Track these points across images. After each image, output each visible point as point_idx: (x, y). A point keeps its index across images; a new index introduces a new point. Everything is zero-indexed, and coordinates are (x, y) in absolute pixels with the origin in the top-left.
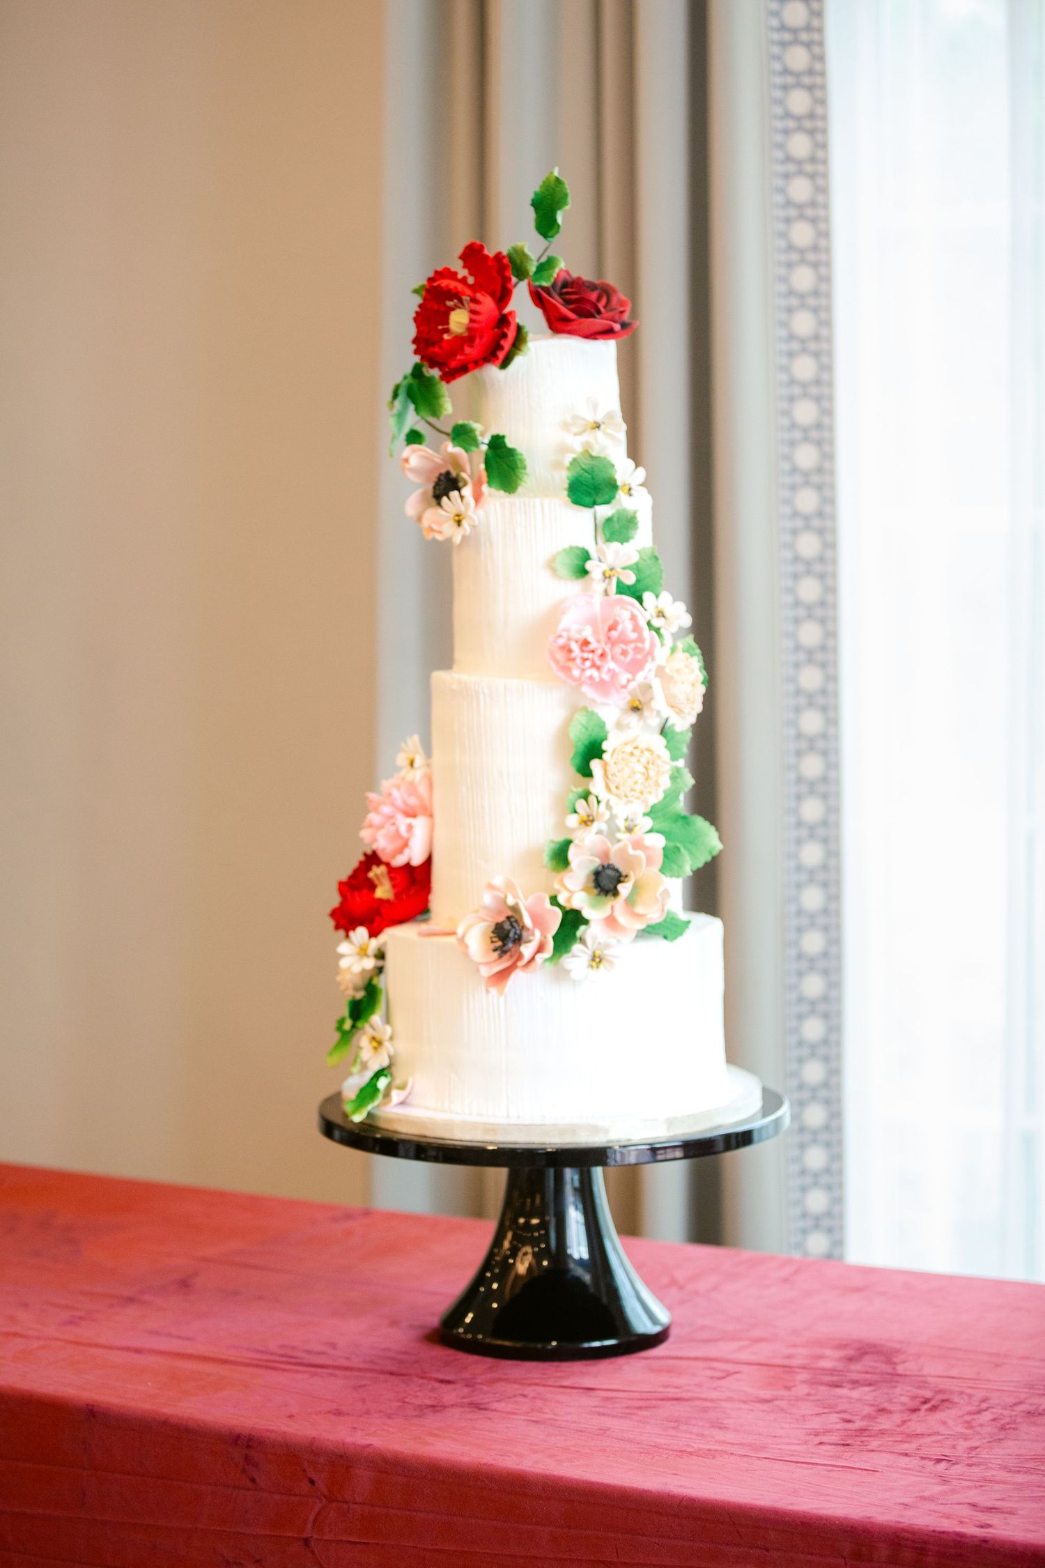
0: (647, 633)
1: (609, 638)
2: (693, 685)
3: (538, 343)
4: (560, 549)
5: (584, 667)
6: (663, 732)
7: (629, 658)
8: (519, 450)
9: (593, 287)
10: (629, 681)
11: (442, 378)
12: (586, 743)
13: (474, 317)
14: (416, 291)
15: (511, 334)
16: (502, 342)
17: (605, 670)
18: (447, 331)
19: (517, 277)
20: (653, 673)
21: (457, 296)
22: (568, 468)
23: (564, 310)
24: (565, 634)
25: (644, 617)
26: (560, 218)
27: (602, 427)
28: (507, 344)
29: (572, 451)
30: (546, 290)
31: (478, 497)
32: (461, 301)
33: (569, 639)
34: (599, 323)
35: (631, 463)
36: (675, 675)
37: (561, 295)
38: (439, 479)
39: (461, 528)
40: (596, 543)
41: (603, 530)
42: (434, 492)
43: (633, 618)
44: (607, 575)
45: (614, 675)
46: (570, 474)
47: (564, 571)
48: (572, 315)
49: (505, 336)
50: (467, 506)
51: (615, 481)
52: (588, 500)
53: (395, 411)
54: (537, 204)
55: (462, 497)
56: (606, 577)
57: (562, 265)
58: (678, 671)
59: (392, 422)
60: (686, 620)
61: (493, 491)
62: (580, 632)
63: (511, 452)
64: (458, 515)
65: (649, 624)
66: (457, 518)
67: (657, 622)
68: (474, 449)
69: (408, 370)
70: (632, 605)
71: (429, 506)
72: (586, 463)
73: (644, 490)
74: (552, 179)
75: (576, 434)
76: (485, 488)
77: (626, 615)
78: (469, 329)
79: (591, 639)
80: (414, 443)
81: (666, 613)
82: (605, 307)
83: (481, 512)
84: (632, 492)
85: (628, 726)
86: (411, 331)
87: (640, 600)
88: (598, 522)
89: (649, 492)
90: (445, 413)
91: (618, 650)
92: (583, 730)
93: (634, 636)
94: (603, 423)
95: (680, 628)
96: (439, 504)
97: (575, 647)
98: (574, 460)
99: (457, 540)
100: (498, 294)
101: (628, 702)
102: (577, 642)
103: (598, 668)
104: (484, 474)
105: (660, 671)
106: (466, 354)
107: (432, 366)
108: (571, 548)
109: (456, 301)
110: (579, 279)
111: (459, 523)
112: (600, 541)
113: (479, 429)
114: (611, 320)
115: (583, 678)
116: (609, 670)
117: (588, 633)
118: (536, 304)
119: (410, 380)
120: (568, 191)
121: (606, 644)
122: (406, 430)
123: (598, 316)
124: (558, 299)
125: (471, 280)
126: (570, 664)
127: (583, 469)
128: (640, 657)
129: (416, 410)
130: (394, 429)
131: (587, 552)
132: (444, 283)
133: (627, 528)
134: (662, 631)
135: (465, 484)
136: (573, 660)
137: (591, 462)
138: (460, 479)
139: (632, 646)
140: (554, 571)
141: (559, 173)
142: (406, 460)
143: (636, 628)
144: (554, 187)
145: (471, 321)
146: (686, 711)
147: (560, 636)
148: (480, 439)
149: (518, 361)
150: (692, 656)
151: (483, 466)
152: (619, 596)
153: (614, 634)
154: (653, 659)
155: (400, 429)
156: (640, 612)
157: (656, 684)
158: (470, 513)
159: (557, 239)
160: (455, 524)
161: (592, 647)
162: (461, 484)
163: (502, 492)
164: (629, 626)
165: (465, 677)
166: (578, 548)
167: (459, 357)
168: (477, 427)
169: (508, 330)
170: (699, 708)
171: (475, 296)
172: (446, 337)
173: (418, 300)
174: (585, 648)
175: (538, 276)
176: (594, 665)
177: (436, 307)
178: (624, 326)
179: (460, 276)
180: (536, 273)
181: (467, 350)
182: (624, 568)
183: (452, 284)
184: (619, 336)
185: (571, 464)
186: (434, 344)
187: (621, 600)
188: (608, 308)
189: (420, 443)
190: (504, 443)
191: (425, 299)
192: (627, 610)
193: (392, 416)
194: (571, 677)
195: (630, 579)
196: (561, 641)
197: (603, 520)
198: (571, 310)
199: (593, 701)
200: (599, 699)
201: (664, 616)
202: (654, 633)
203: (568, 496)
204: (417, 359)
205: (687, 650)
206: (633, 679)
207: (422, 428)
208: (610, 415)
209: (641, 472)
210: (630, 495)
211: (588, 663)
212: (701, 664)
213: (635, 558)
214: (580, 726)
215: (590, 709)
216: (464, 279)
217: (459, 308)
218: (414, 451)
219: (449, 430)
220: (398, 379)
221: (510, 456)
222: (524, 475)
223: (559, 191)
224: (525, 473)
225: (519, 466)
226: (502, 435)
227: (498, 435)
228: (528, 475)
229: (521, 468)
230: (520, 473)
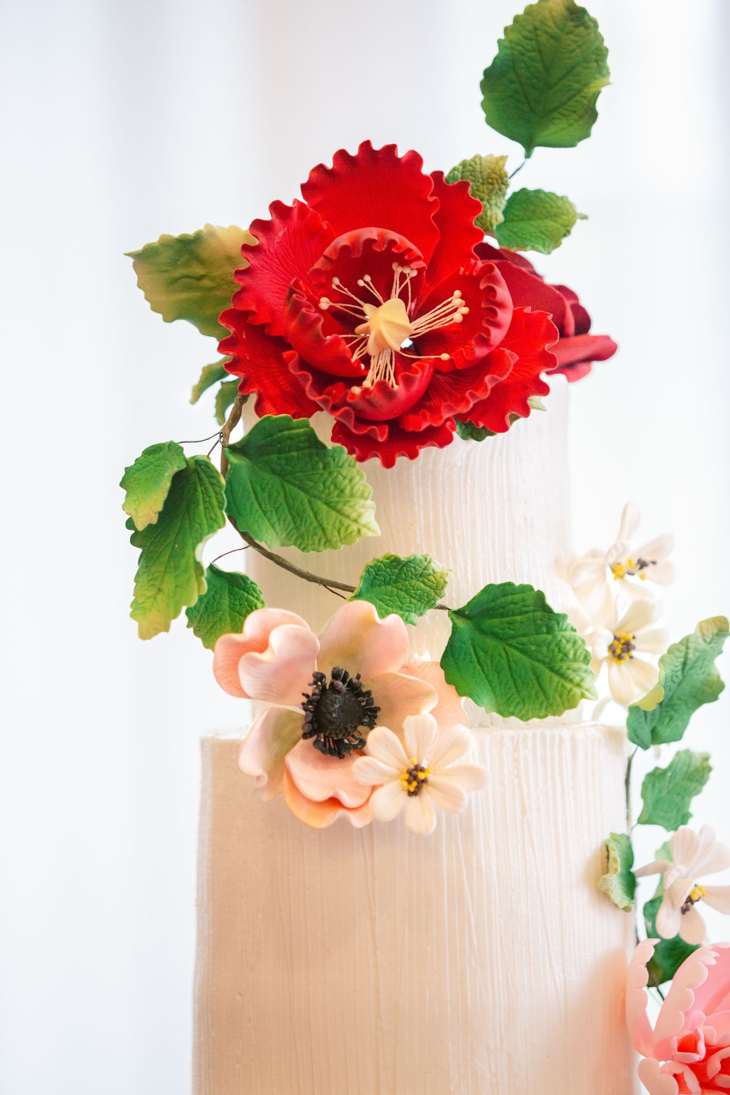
144: (556, 31)
221: (538, 632)
222: (584, 675)
223: (575, 42)
224: (586, 671)
225: (571, 655)
226: (521, 585)
227: (510, 584)
228: (593, 676)
229: (575, 660)
230: (574, 671)
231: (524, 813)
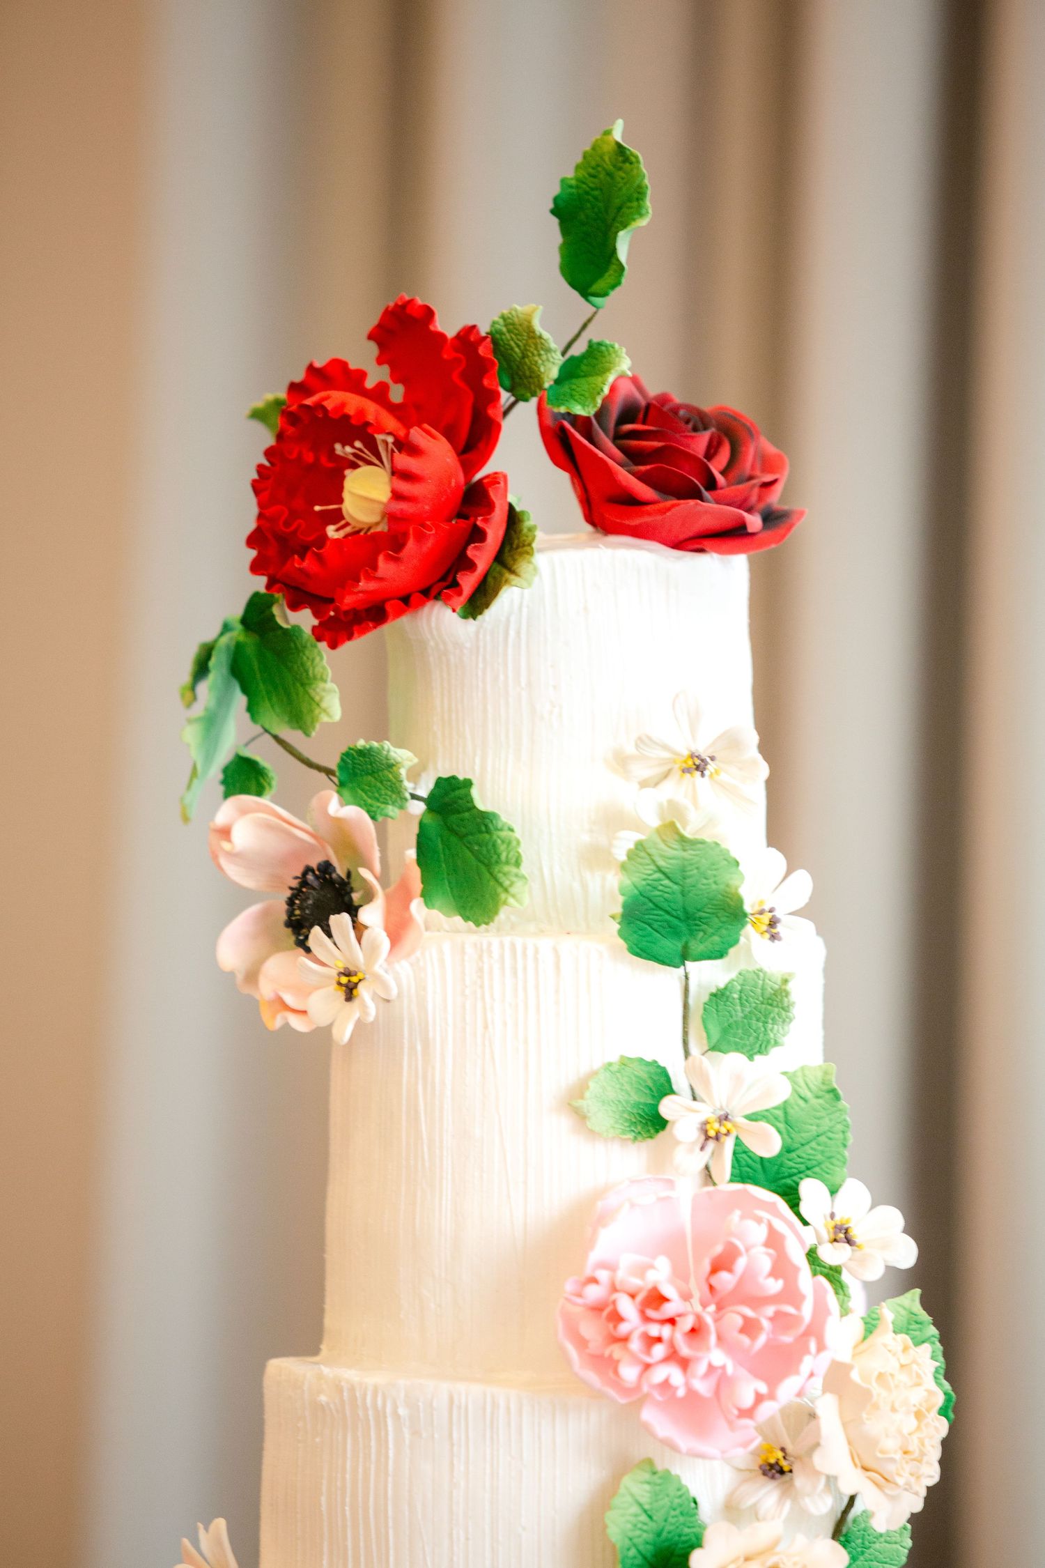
0: (806, 1280)
1: (711, 1288)
2: (919, 1415)
3: (558, 556)
4: (597, 1065)
5: (649, 1360)
6: (839, 1531)
7: (762, 1339)
8: (504, 818)
9: (700, 420)
10: (759, 1398)
11: (319, 634)
12: (648, 1550)
13: (404, 487)
14: (257, 415)
15: (494, 531)
16: (470, 552)
17: (702, 1368)
18: (337, 517)
19: (511, 390)
20: (818, 1382)
21: (362, 431)
22: (623, 867)
23: (626, 477)
24: (603, 1275)
25: (802, 1242)
26: (623, 245)
27: (711, 767)
28: (482, 556)
29: (637, 825)
30: (583, 424)
31: (397, 930)
32: (372, 446)
33: (614, 1289)
34: (709, 511)
35: (777, 859)
36: (876, 1389)
37: (617, 437)
38: (304, 883)
39: (355, 1004)
40: (687, 1054)
41: (704, 1021)
42: (290, 913)
43: (774, 1241)
44: (712, 1133)
45: (722, 1381)
46: (627, 882)
47: (604, 1118)
48: (644, 491)
49: (478, 535)
50: (373, 952)
51: (740, 901)
52: (671, 946)
53: (198, 710)
54: (565, 211)
55: (359, 928)
56: (709, 1137)
57: (624, 365)
58: (881, 1377)
59: (191, 735)
60: (906, 1253)
61: (436, 915)
62: (642, 1270)
63: (484, 821)
64: (347, 973)
65: (812, 1255)
66: (344, 980)
67: (831, 1254)
68: (391, 810)
69: (236, 611)
70: (772, 1208)
71: (276, 947)
72: (669, 855)
73: (808, 926)
74: (608, 148)
75: (644, 784)
76: (417, 908)
77: (758, 1233)
78: (391, 517)
79: (668, 1290)
80: (245, 791)
81: (855, 1233)
82: (723, 473)
83: (404, 967)
84: (779, 928)
85: (754, 1514)
86: (247, 514)
87: (792, 1197)
88: (691, 1001)
89: (819, 932)
90: (324, 718)
91: (734, 1319)
92: (644, 1518)
93: (774, 1286)
94: (712, 758)
95: (890, 1269)
96: (303, 944)
97: (628, 1308)
98: (640, 846)
99: (344, 1033)
100: (463, 434)
101: (754, 1453)
102: (633, 1296)
103: (684, 1364)
104: (416, 872)
105: (837, 1379)
106: (381, 579)
107: (295, 606)
108: (625, 1062)
109: (358, 444)
110: (664, 399)
111: (350, 992)
112: (694, 1050)
113: (408, 764)
114: (739, 507)
115: (645, 1389)
116: (711, 1368)
117: (661, 1275)
118: (556, 462)
119: (238, 633)
120: (646, 181)
121: (704, 1305)
122: (223, 756)
123: (706, 494)
124: (609, 445)
125: (397, 394)
126: (616, 1351)
127: (660, 870)
128: (787, 1339)
129: (251, 709)
130: (195, 754)
131: (664, 1073)
132: (334, 398)
133: (765, 1018)
134: (845, 1277)
135: (369, 897)
136: (625, 1340)
137: (680, 853)
138: (354, 884)
139: (770, 1310)
140: (580, 1116)
141: (624, 136)
142: (225, 833)
143: (782, 1268)
144: (610, 168)
145: (396, 496)
146: (900, 1481)
147: (594, 1280)
148: (408, 785)
149: (508, 599)
150: (918, 1343)
151: (412, 853)
152: (739, 1186)
153: (725, 1280)
154: (821, 1347)
155: (209, 757)
156: (791, 1226)
157: (827, 1409)
158: (379, 967)
159: (613, 304)
160: (341, 994)
161: (669, 1310)
162: (356, 897)
163: (458, 919)
164: (765, 1262)
165: (350, 1375)
166: (641, 1060)
167: (362, 585)
168: (403, 757)
169: (486, 521)
170: (932, 1474)
171: (407, 434)
172: (331, 532)
173: (267, 439)
174: (651, 1313)
175: (565, 388)
176: (673, 1356)
177: (309, 457)
178: (773, 518)
179: (370, 383)
180: (558, 382)
181: (385, 568)
182: (752, 1118)
183: (353, 403)
184: (761, 545)
185: (631, 855)
186: (303, 551)
187: (745, 1191)
188: (734, 474)
189: (259, 793)
190: (470, 800)
191: (280, 437)
192: (759, 1220)
193: (190, 721)
194: (616, 1381)
195: (768, 1144)
196: (594, 1293)
197: (706, 998)
198: (641, 477)
199: (669, 1444)
200: (684, 1442)
201: (849, 1241)
202: (822, 1280)
203: (621, 933)
204: (259, 583)
205: (905, 1327)
206: (771, 1396)
207: (265, 754)
208: (731, 741)
209: (802, 883)
210: (774, 937)
211: (659, 1351)
212: (940, 1363)
213: (781, 1093)
214: (635, 1509)
215: (659, 1467)
216: (382, 388)
217: (370, 463)
218: (244, 812)
219: (333, 763)
220: (209, 633)
221: (480, 832)
222: (514, 879)
223: (623, 178)
224: (517, 875)
225: (503, 857)
226: (465, 779)
227: (454, 778)
228: (524, 880)
229: (507, 863)
230: (505, 874)
231: (486, 1027)
